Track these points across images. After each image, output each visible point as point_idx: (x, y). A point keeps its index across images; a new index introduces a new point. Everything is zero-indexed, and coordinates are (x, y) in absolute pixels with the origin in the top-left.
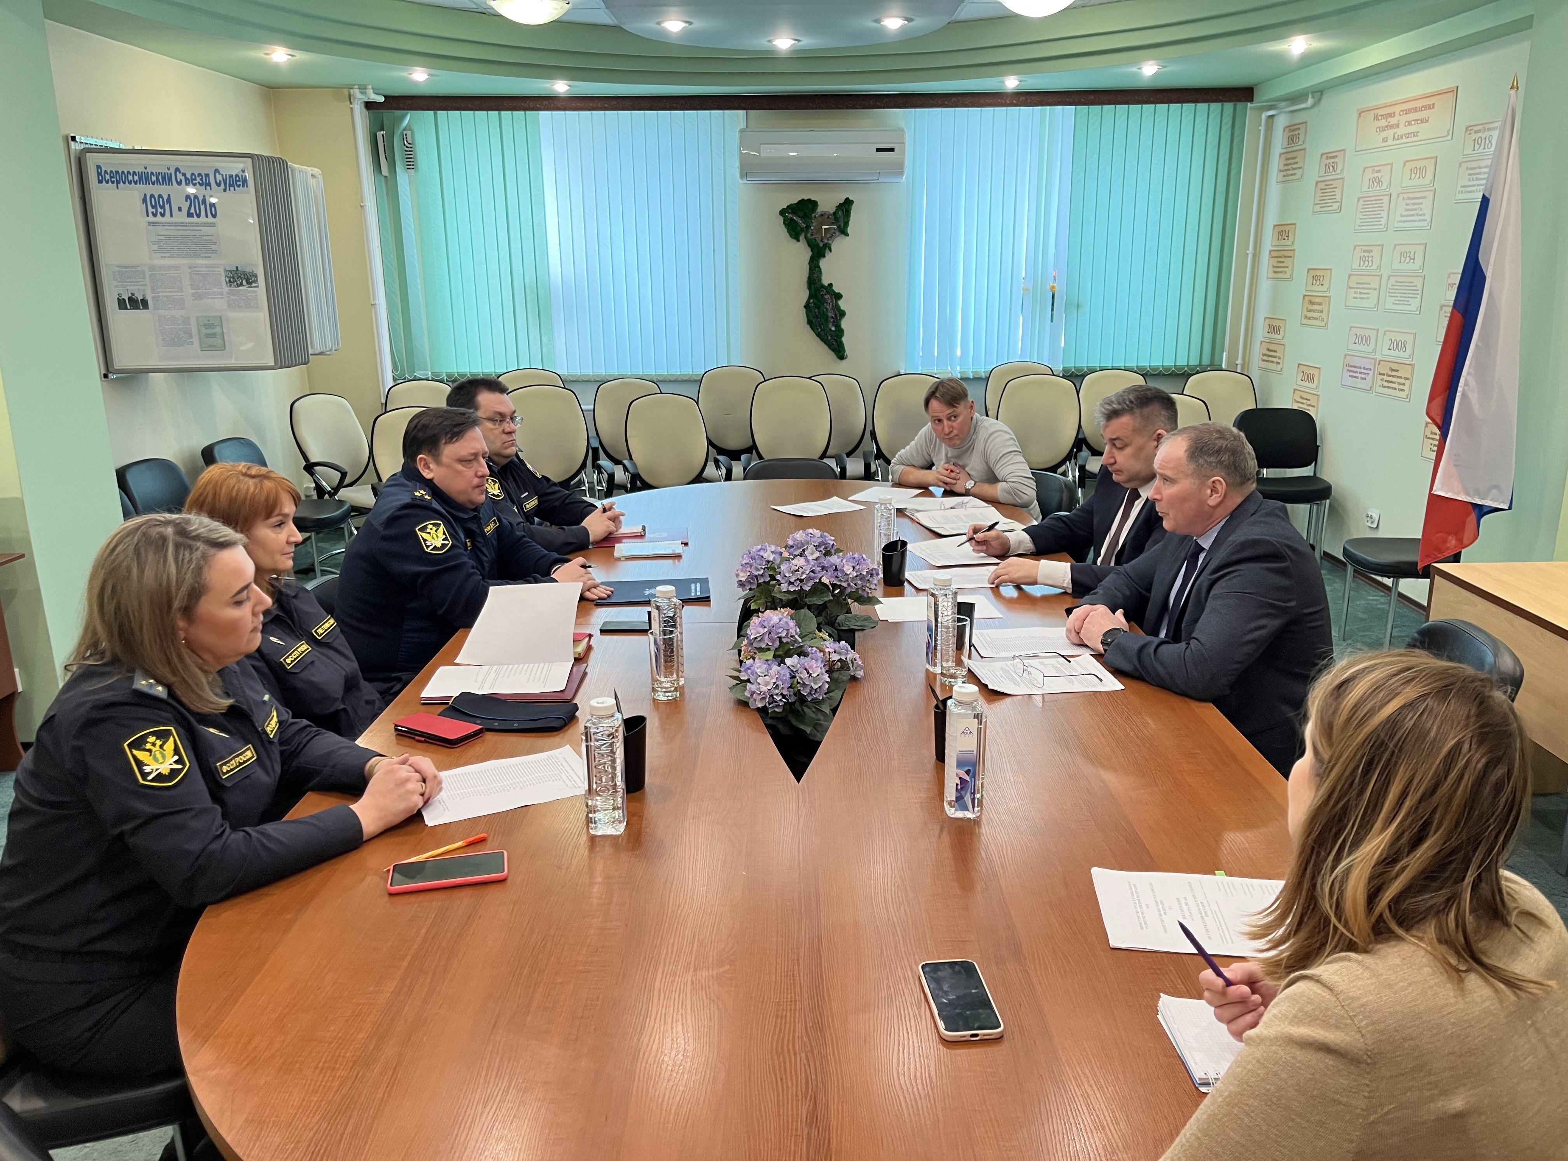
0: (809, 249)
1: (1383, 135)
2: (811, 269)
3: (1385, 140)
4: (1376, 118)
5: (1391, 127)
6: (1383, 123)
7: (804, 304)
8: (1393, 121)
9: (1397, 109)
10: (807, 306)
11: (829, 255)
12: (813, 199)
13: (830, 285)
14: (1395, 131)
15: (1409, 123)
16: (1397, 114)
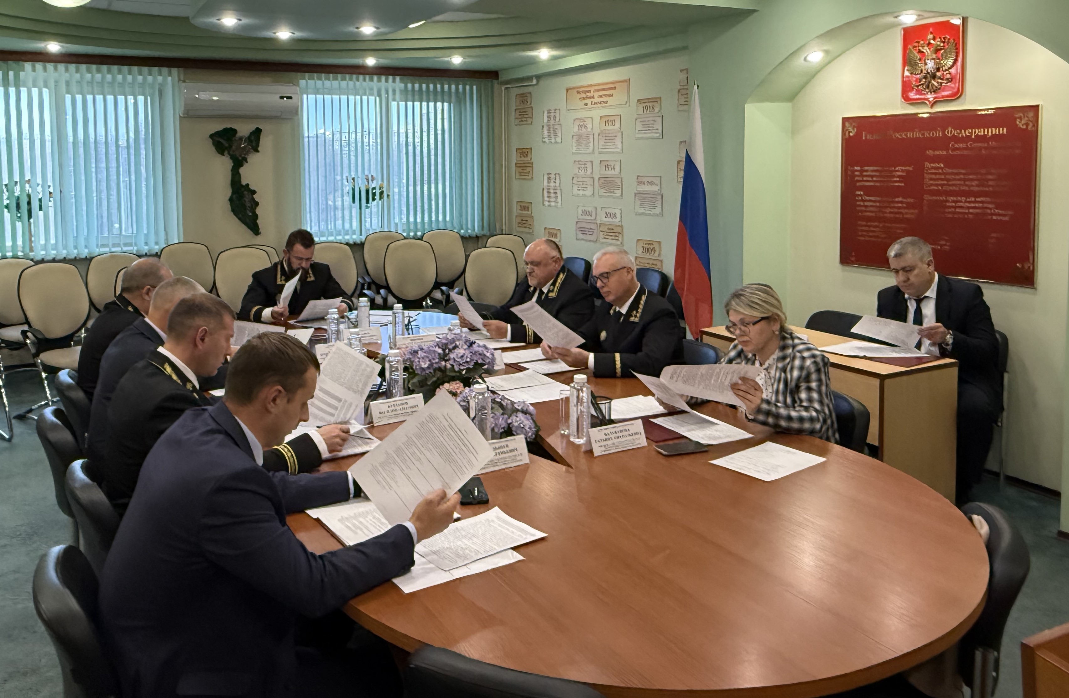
0: (231, 161)
1: (586, 101)
2: (233, 175)
3: (586, 104)
4: (578, 92)
5: (590, 98)
6: (584, 95)
7: (228, 198)
8: (589, 95)
9: (592, 89)
10: (231, 200)
11: (246, 165)
12: (233, 128)
13: (248, 185)
14: (592, 100)
15: (601, 96)
16: (592, 92)
